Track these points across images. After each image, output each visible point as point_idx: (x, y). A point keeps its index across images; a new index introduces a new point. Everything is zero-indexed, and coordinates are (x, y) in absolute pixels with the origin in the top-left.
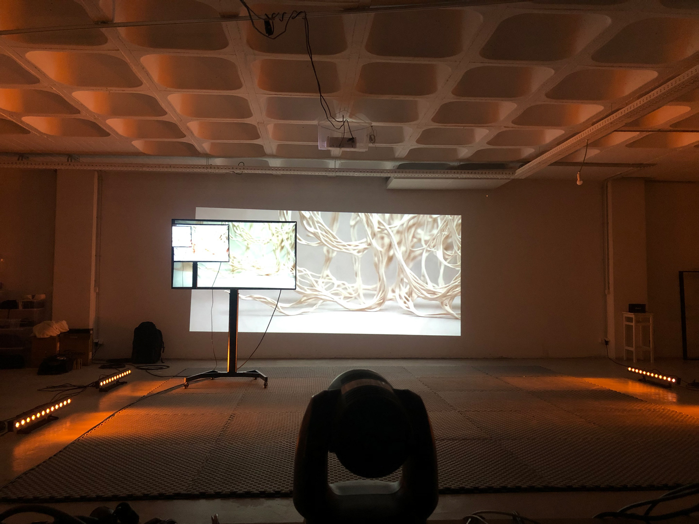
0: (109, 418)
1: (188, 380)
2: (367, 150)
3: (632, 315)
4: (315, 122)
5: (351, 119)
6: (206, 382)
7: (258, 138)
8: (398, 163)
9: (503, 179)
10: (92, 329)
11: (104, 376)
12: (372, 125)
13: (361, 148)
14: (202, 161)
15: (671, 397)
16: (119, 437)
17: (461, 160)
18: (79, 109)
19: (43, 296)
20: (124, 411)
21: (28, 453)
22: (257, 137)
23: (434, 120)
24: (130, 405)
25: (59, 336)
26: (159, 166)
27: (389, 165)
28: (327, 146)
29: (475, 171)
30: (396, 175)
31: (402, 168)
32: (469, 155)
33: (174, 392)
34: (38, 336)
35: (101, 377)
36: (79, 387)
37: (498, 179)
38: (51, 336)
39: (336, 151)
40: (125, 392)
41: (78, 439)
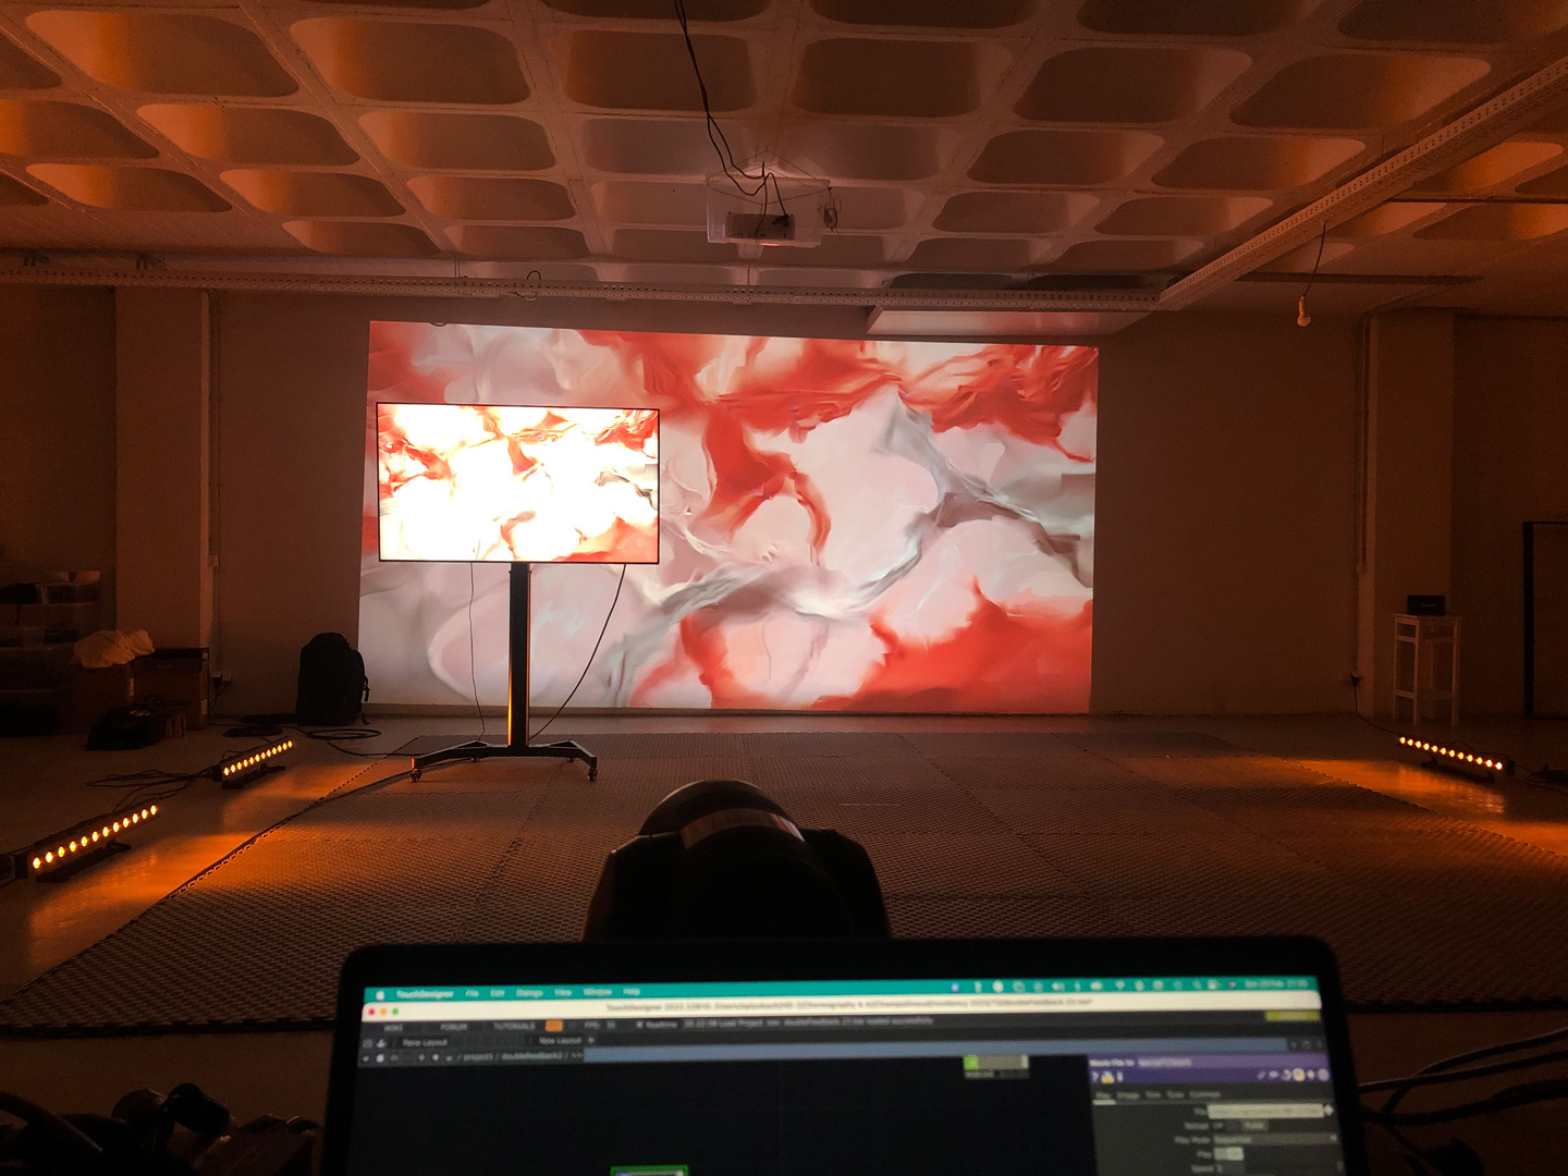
0: (242, 846)
1: (419, 764)
2: (819, 244)
3: (1413, 621)
4: (699, 179)
5: (782, 172)
6: (460, 768)
7: (571, 216)
8: (892, 275)
9: (1132, 311)
10: (208, 649)
11: (233, 754)
12: (831, 185)
13: (805, 239)
14: (447, 270)
15: (1492, 803)
16: (262, 890)
17: (1034, 268)
18: (157, 147)
19: (94, 576)
20: (275, 831)
21: (62, 925)
22: (569, 212)
23: (974, 174)
24: (289, 819)
25: (132, 663)
26: (347, 279)
27: (871, 279)
28: (728, 236)
29: (1067, 293)
30: (887, 302)
31: (899, 284)
32: (1057, 255)
33: (389, 788)
34: (85, 664)
35: (227, 757)
36: (180, 778)
37: (1120, 311)
38: (114, 665)
39: (747, 246)
40: (281, 790)
41: (172, 896)
